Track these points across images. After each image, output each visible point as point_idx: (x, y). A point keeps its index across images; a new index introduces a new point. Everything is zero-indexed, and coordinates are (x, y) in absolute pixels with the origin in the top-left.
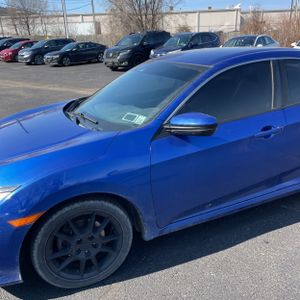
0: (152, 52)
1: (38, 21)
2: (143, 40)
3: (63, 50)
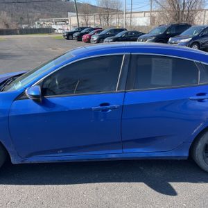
0: (170, 39)
1: (114, 16)
2: (167, 30)
3: (116, 36)
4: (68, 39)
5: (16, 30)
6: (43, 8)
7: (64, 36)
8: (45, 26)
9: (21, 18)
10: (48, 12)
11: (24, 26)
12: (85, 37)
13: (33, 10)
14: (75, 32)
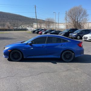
0: (70, 34)
1: (51, 25)
2: (69, 31)
4: (33, 33)
5: (12, 29)
6: (23, 21)
8: (24, 28)
9: (14, 24)
10: (25, 22)
11: (15, 28)
12: (40, 32)
13: (19, 22)
14: (36, 31)
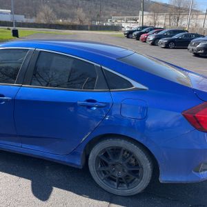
3: (173, 37)
4: (128, 37)
5: (87, 26)
6: (119, 6)
7: (125, 34)
8: (116, 24)
9: (98, 15)
10: (123, 10)
11: (97, 23)
12: (143, 36)
13: (110, 8)
14: (135, 31)
